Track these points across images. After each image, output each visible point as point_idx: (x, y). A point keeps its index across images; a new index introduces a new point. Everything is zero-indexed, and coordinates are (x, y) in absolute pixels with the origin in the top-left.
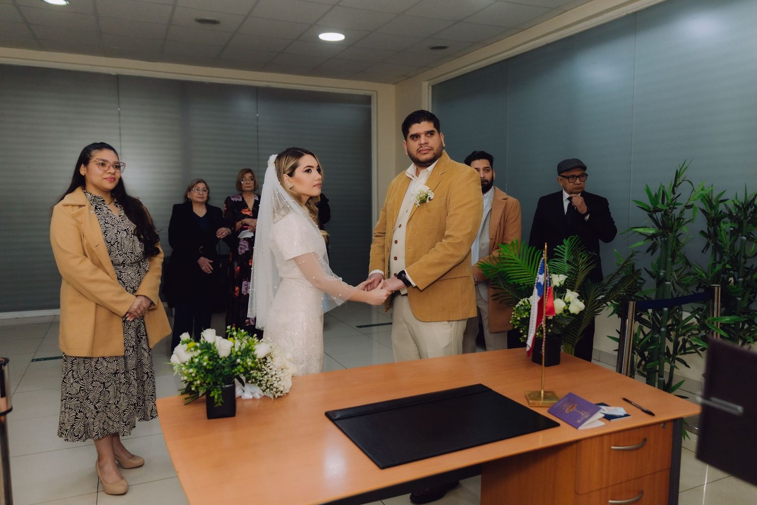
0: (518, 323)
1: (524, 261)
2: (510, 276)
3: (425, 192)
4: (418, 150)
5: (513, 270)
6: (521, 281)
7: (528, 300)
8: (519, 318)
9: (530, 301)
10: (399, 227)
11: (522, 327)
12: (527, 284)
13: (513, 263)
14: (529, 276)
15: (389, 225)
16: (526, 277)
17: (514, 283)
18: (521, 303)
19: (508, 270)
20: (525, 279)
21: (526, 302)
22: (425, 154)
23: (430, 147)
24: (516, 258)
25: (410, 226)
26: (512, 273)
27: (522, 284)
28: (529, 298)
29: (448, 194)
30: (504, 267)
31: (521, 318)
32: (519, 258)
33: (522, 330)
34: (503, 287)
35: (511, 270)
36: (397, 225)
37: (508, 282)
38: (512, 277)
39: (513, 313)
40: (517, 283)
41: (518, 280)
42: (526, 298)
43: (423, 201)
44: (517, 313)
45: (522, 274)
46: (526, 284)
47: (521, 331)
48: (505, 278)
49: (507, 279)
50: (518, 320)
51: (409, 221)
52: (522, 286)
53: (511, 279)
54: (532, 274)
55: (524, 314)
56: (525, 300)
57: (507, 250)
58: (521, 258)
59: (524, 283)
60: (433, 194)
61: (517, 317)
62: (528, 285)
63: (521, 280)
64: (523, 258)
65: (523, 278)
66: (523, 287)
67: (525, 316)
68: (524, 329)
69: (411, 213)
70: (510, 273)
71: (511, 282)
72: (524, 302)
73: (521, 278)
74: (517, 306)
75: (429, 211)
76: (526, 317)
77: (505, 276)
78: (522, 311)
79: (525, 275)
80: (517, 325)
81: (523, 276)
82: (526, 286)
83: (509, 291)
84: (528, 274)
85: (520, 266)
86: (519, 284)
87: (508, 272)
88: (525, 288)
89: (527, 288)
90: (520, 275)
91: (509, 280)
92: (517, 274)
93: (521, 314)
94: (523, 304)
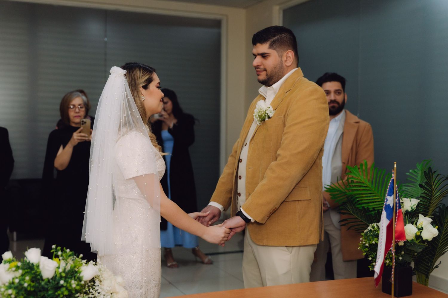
1: (374, 185)
2: (359, 201)
3: (264, 110)
5: (363, 194)
6: (371, 206)
8: (367, 245)
9: (380, 226)
10: (245, 145)
11: (370, 254)
13: (362, 186)
14: (380, 200)
16: (376, 202)
17: (363, 207)
18: (369, 228)
19: (358, 194)
20: (375, 204)
21: (376, 227)
25: (252, 145)
26: (361, 197)
27: (372, 209)
29: (286, 112)
30: (353, 191)
32: (369, 180)
33: (371, 257)
34: (352, 213)
35: (360, 194)
38: (360, 202)
39: (361, 239)
40: (366, 207)
41: (367, 205)
42: (376, 223)
43: (263, 120)
44: (365, 239)
45: (372, 198)
46: (376, 209)
48: (354, 202)
49: (356, 203)
50: (367, 247)
51: (252, 139)
52: (372, 211)
53: (360, 204)
55: (373, 240)
56: (375, 225)
57: (356, 173)
59: (373, 208)
60: (274, 112)
65: (373, 202)
66: (373, 213)
67: (373, 243)
69: (254, 132)
70: (359, 197)
71: (360, 207)
72: (373, 227)
73: (371, 202)
74: (366, 231)
75: (267, 130)
76: (375, 243)
77: (354, 200)
78: (371, 237)
79: (375, 199)
80: (365, 251)
81: (373, 201)
82: (376, 212)
83: (358, 217)
84: (378, 199)
85: (369, 190)
86: (368, 208)
87: (357, 196)
88: (374, 213)
89: (377, 213)
90: (370, 199)
91: (358, 205)
92: (366, 198)
93: (370, 240)
94: (372, 229)
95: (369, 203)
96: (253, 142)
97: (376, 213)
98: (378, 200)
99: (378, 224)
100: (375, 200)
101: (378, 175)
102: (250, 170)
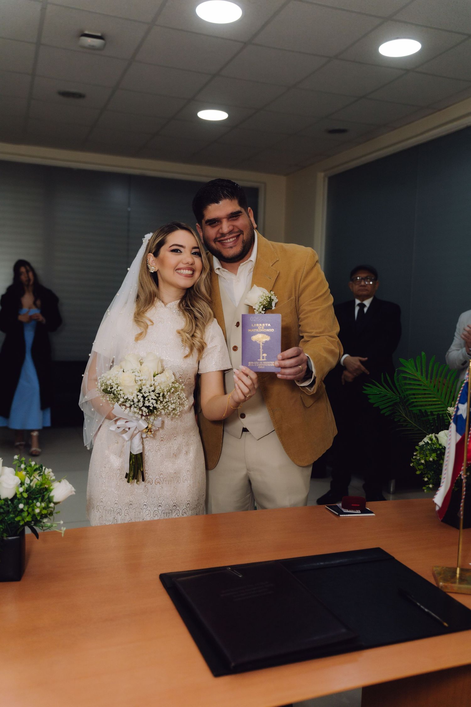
0: (422, 467)
2: (413, 402)
5: (419, 394)
6: (429, 409)
7: (436, 437)
8: (423, 461)
9: (439, 439)
11: (426, 474)
12: (436, 413)
13: (419, 385)
14: (440, 403)
16: (435, 405)
17: (420, 410)
18: (426, 440)
19: (414, 394)
20: (434, 407)
21: (434, 439)
22: (231, 247)
24: (423, 379)
26: (416, 398)
28: (438, 434)
31: (425, 461)
33: (427, 477)
34: (404, 415)
37: (410, 409)
38: (415, 404)
39: (415, 454)
40: (423, 411)
42: (434, 434)
44: (420, 453)
45: (430, 400)
46: (435, 413)
47: (426, 479)
49: (410, 404)
50: (422, 464)
53: (415, 406)
55: (430, 456)
56: (433, 436)
59: (431, 412)
61: (420, 460)
62: (438, 415)
64: (431, 378)
65: (431, 405)
67: (431, 459)
68: (429, 477)
71: (415, 410)
72: (431, 439)
73: (429, 405)
74: (421, 443)
76: (433, 460)
77: (408, 400)
78: (428, 452)
80: (420, 470)
81: (430, 403)
82: (436, 416)
83: (412, 421)
85: (427, 390)
86: (425, 411)
87: (412, 397)
88: (433, 418)
89: (436, 419)
90: (427, 401)
91: (413, 407)
92: (423, 400)
93: (427, 456)
94: (430, 442)
95: (426, 405)
97: (434, 418)
98: (437, 403)
99: (436, 435)
100: (434, 403)
101: (439, 373)
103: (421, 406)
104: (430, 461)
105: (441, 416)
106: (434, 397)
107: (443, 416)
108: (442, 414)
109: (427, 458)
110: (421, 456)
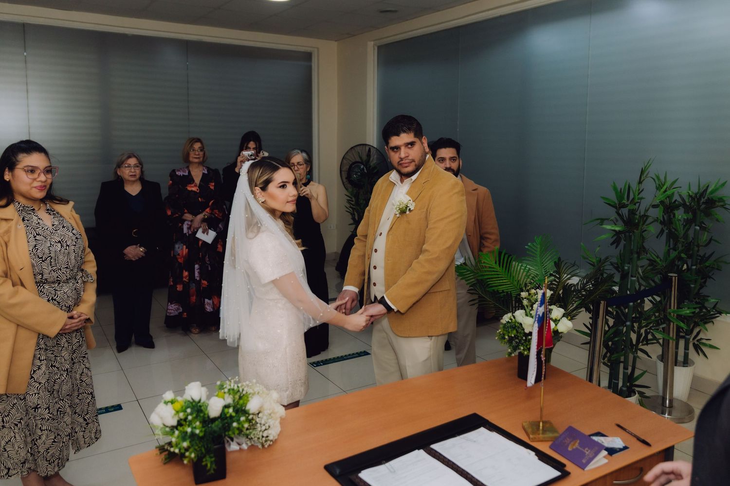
1: (504, 269)
2: (490, 284)
3: (405, 202)
4: (399, 162)
5: (492, 278)
6: (501, 289)
7: (513, 316)
8: (507, 337)
9: (516, 318)
10: (380, 235)
12: (507, 291)
13: (493, 271)
14: (509, 283)
15: (370, 232)
17: (493, 290)
18: (506, 318)
19: (487, 278)
21: (512, 318)
22: (406, 167)
23: (411, 160)
24: (496, 267)
25: (390, 236)
26: (491, 281)
29: (428, 206)
30: (483, 275)
31: (508, 336)
32: (500, 267)
34: (480, 293)
35: (489, 278)
36: (378, 233)
39: (500, 330)
40: (496, 290)
41: (496, 288)
43: (403, 212)
45: (501, 281)
46: (505, 291)
49: (486, 286)
51: (389, 231)
52: (501, 293)
53: (490, 287)
54: (511, 281)
56: (510, 315)
57: (488, 259)
58: (501, 266)
59: (503, 291)
60: (414, 204)
62: (507, 292)
63: (500, 287)
64: (503, 267)
65: (503, 285)
66: (502, 294)
69: (392, 223)
70: (488, 282)
71: (490, 289)
73: (500, 285)
74: (502, 321)
75: (408, 222)
77: (485, 284)
78: (510, 330)
84: (508, 282)
86: (498, 291)
87: (489, 280)
91: (488, 287)
92: (496, 282)
93: (509, 333)
94: (510, 321)
96: (390, 233)
99: (514, 314)
101: (509, 261)
102: (389, 262)
103: (496, 286)
104: (512, 337)
105: (509, 292)
106: (505, 280)
107: (511, 293)
108: (510, 291)
109: (510, 335)
110: (505, 332)
